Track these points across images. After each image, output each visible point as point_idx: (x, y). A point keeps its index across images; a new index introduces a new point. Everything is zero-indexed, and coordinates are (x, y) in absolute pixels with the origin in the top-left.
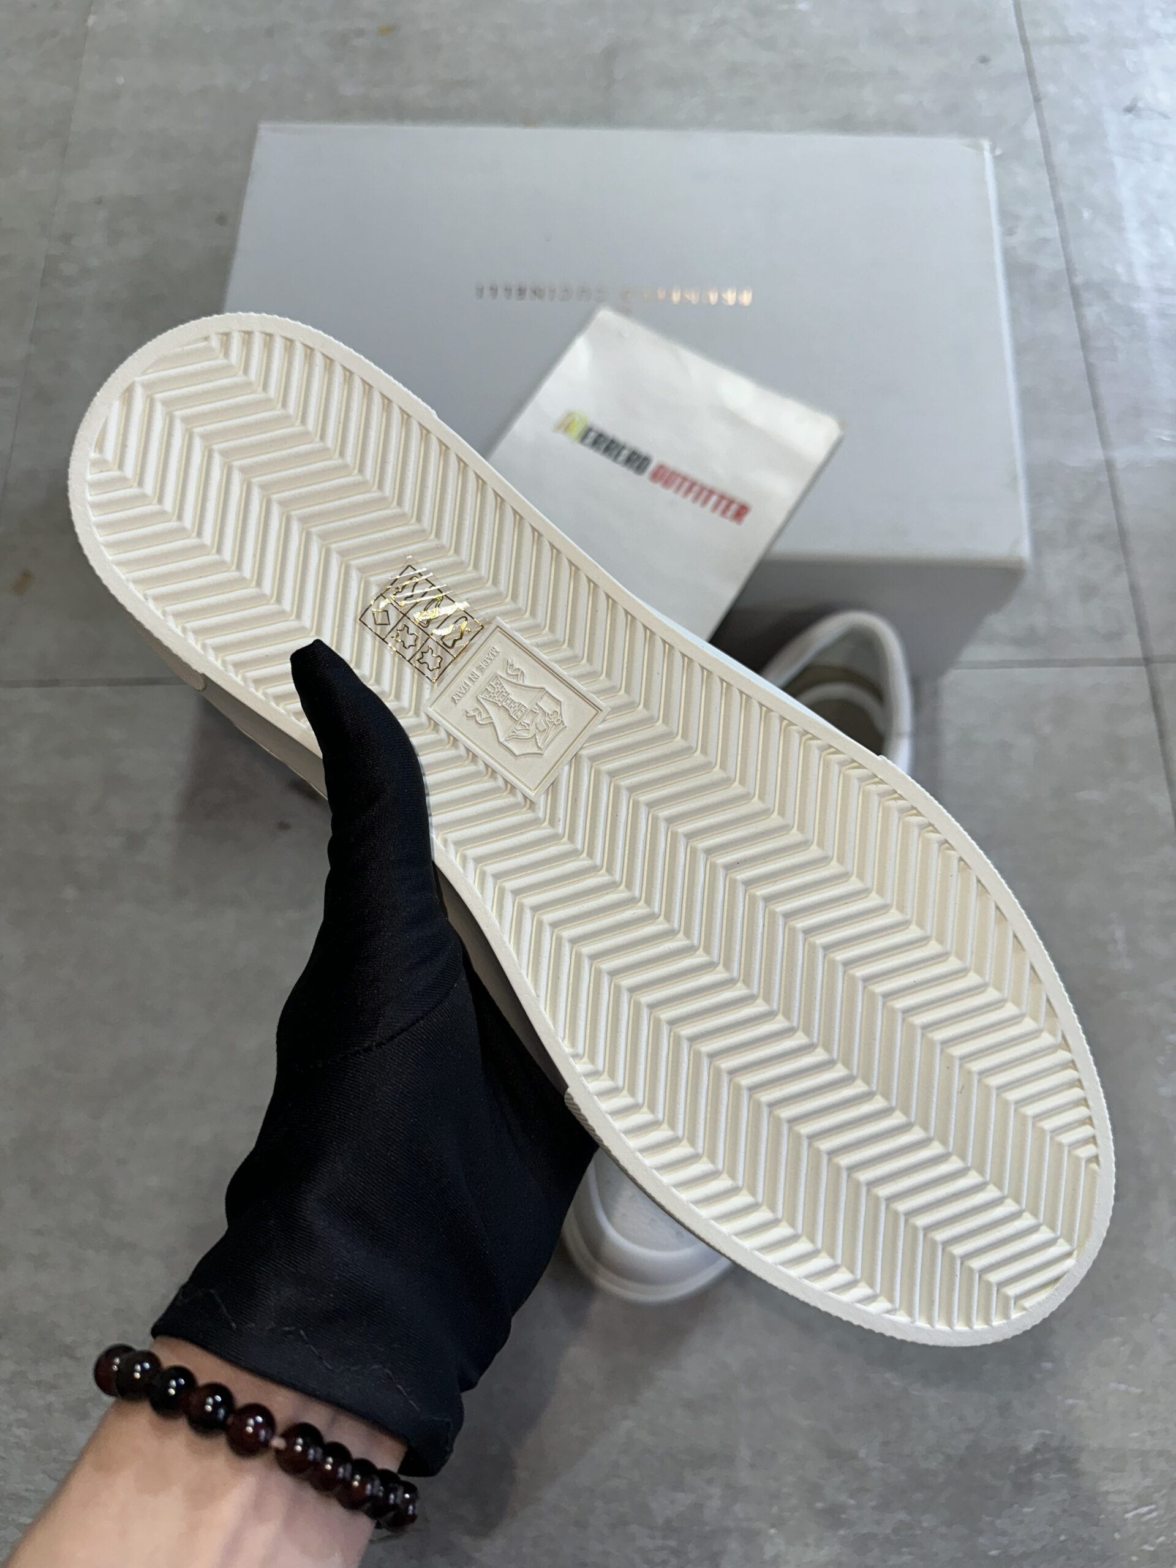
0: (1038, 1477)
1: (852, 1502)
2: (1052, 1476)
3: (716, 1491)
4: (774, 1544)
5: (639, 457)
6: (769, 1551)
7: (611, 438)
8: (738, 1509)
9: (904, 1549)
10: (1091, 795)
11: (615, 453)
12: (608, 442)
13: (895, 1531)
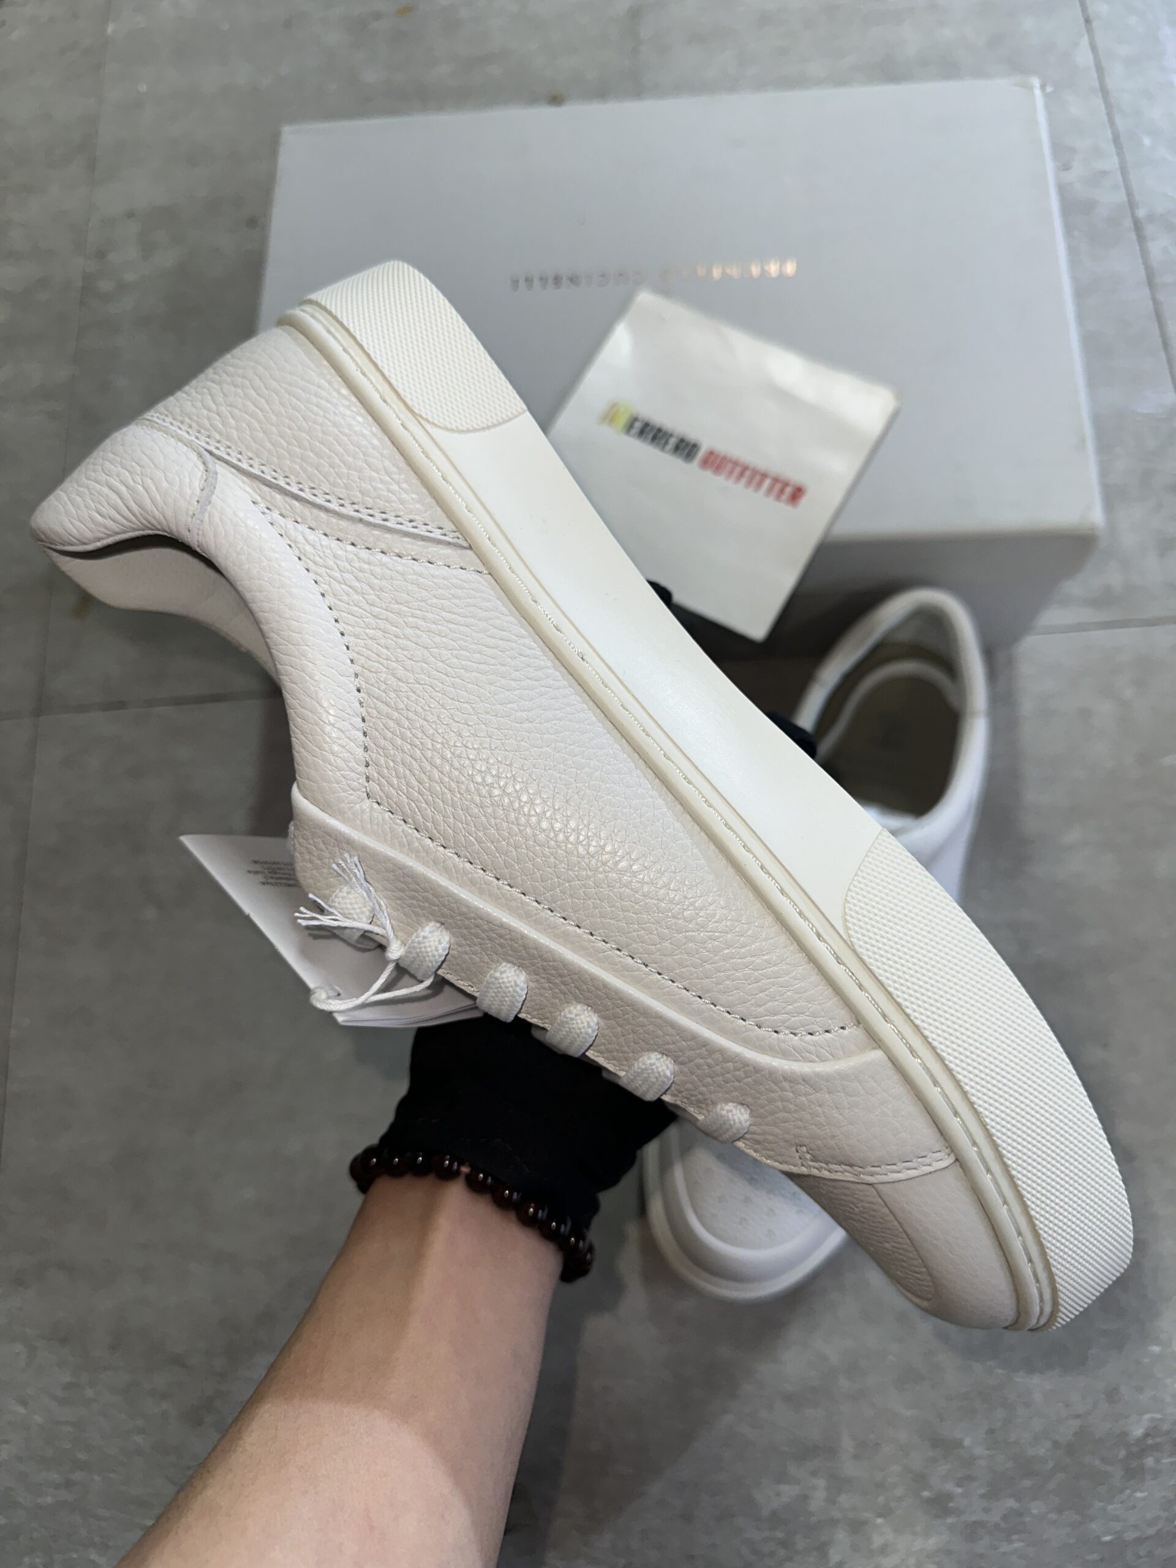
0: (1149, 1461)
1: (959, 1490)
2: (1166, 1461)
3: (821, 1483)
4: (882, 1533)
5: (688, 444)
6: (877, 1541)
7: (658, 426)
8: (844, 1499)
9: (1014, 1537)
11: (663, 442)
12: (655, 431)
13: (1005, 1518)
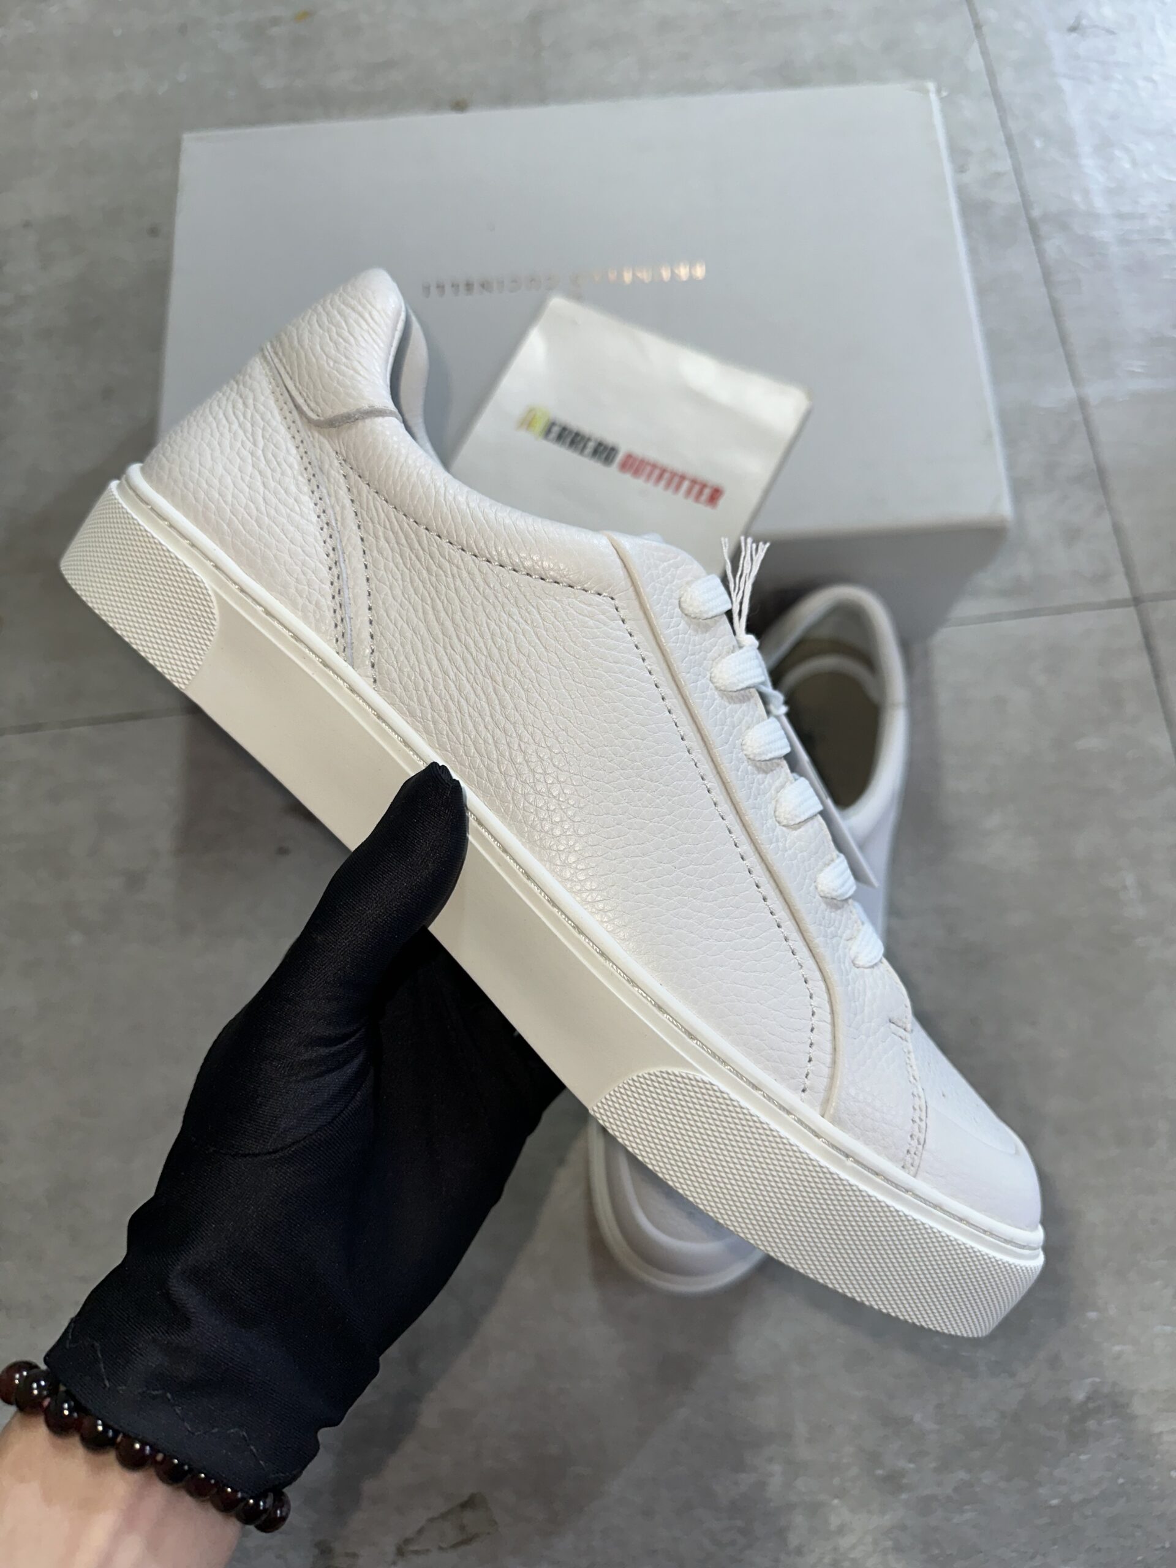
0: (1091, 1424)
1: (912, 1466)
2: (1108, 1422)
3: (777, 1468)
5: (606, 448)
6: (834, 1522)
7: (575, 431)
8: (801, 1484)
9: (966, 1507)
10: (1092, 742)
11: (581, 445)
12: (573, 434)
13: (956, 1490)
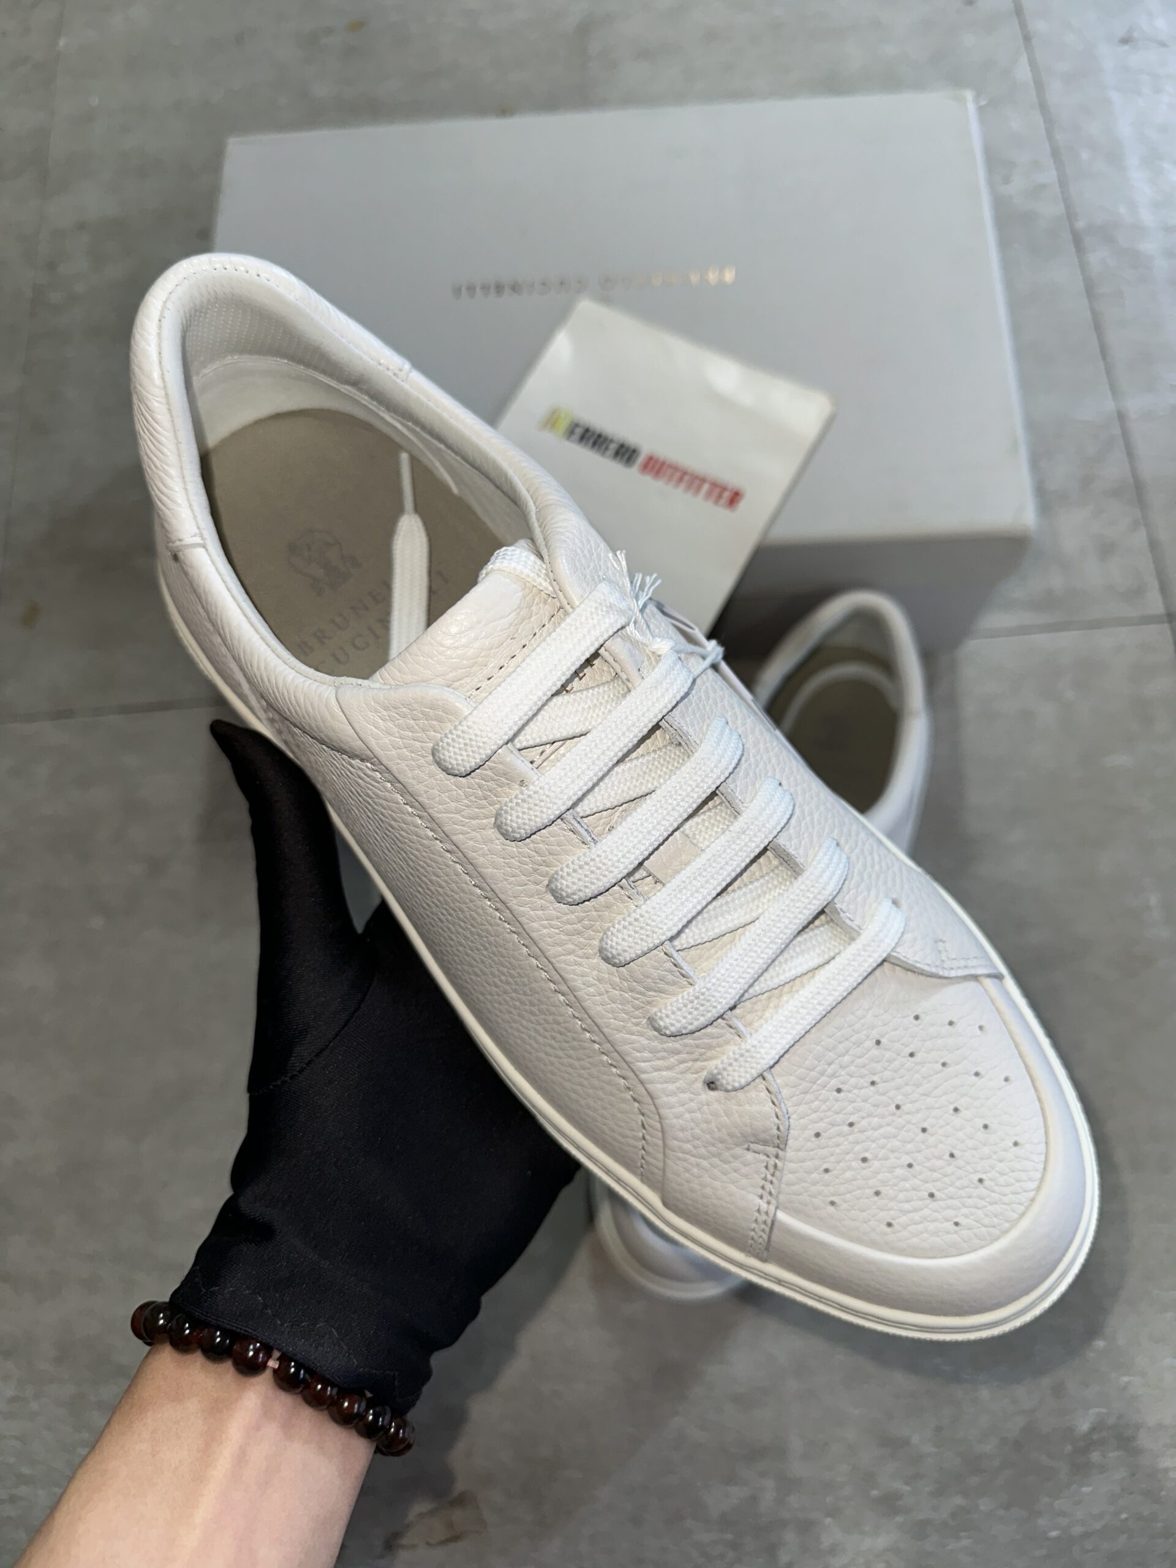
0: (1095, 1456)
1: (908, 1488)
2: (1111, 1455)
3: (770, 1483)
4: (831, 1533)
5: (628, 449)
6: (826, 1541)
7: (598, 432)
8: (793, 1500)
9: (962, 1534)
11: (604, 447)
12: (596, 437)
13: (953, 1515)
